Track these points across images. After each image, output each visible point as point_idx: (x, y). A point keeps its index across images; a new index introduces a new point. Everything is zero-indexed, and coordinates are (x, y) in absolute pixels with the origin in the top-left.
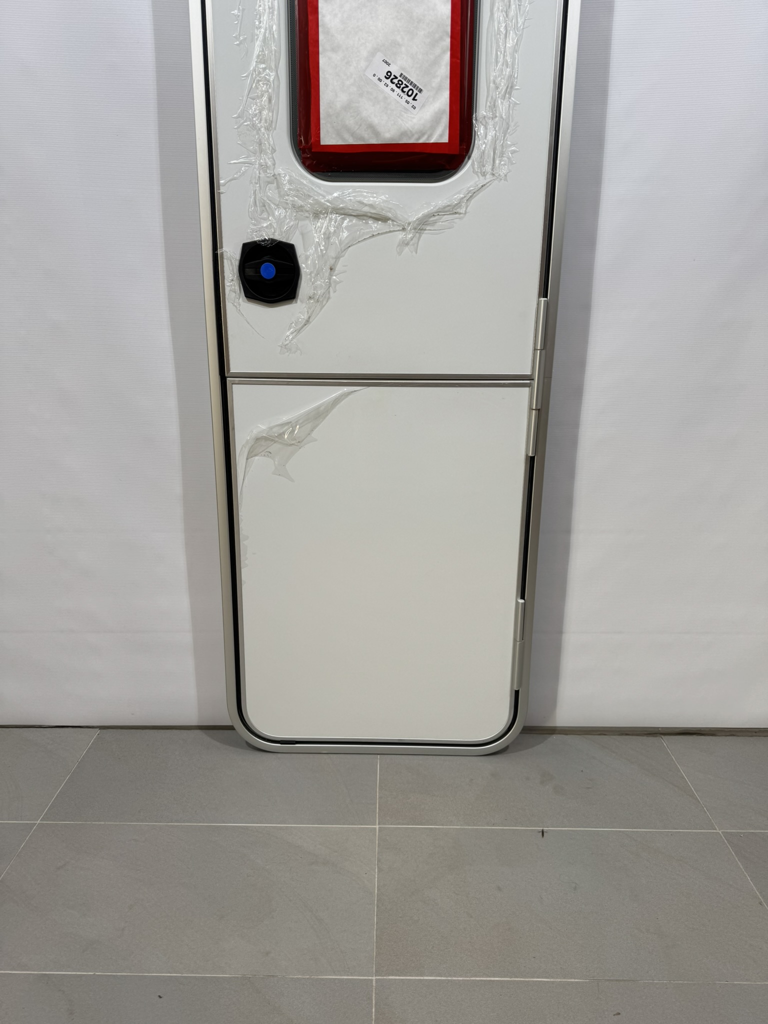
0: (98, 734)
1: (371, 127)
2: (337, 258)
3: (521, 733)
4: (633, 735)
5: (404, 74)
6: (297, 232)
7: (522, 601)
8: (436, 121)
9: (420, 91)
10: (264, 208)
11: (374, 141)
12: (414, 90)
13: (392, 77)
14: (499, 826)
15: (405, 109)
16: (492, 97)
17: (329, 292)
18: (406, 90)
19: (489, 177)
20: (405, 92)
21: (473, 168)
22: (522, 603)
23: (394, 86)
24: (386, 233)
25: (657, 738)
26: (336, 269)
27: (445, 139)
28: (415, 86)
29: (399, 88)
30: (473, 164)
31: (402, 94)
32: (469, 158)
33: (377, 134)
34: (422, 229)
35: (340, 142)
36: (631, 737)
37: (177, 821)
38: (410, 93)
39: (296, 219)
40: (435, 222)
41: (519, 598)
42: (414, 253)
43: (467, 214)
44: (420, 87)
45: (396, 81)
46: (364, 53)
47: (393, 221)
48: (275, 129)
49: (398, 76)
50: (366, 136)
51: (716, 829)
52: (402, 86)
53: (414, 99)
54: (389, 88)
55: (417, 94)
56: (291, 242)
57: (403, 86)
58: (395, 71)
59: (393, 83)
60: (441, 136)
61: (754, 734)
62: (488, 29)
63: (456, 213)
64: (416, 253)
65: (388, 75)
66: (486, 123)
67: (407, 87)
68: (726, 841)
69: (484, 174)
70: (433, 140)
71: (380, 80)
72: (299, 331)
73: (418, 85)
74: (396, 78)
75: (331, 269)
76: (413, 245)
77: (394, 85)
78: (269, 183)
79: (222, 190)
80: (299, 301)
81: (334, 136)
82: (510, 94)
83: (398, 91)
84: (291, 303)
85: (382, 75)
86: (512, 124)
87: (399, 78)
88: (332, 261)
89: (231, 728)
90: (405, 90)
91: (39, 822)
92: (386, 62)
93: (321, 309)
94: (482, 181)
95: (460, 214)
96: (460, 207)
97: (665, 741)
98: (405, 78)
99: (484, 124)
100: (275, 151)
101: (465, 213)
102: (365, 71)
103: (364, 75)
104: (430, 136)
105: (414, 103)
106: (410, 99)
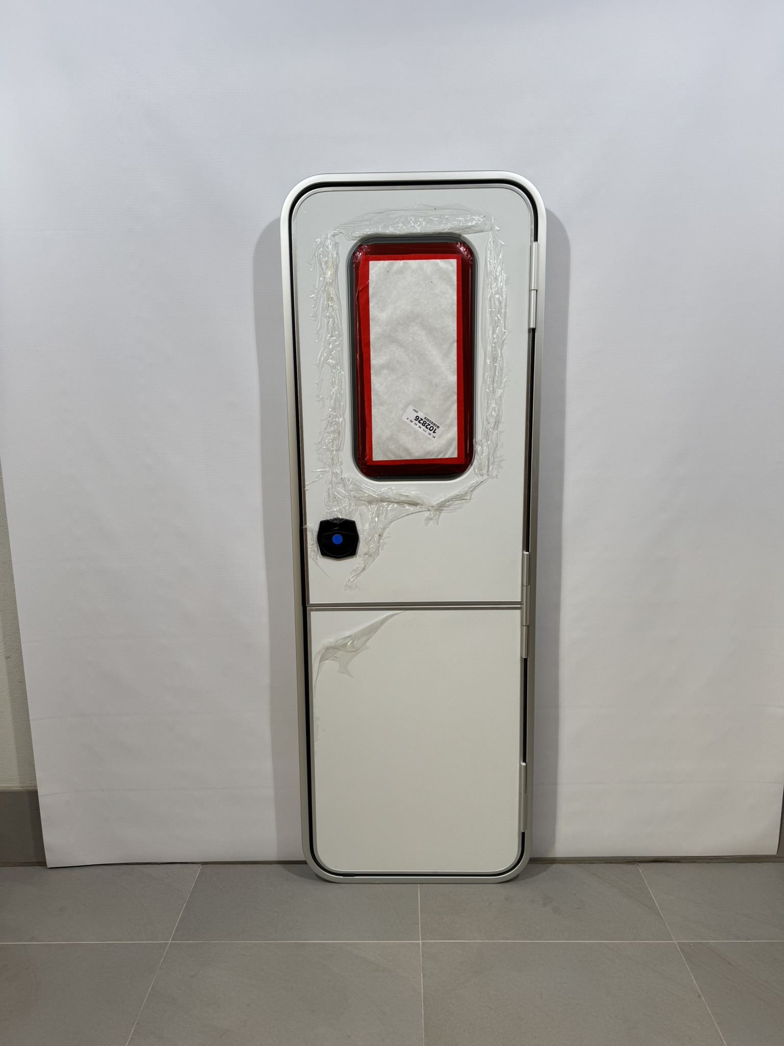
0: (201, 869)
1: (407, 450)
2: (384, 529)
3: (528, 863)
4: (615, 863)
5: (427, 417)
6: (357, 514)
7: (524, 764)
8: (449, 444)
9: (438, 427)
10: (335, 499)
11: (408, 458)
12: (434, 427)
13: (420, 419)
14: (511, 940)
15: (428, 438)
16: (486, 428)
17: (379, 550)
18: (429, 427)
19: (485, 477)
20: (427, 428)
21: (475, 471)
22: (524, 766)
23: (421, 425)
24: (417, 512)
25: (635, 865)
26: (384, 536)
27: (455, 455)
28: (434, 424)
29: (424, 426)
30: (474, 469)
31: (426, 429)
32: (472, 465)
33: (410, 454)
34: (442, 510)
35: (386, 459)
36: (614, 865)
37: (272, 940)
38: (431, 429)
39: (356, 505)
40: (450, 505)
41: (522, 761)
42: (436, 525)
43: (472, 500)
44: (438, 425)
45: (422, 422)
46: (401, 406)
47: (421, 505)
48: (343, 450)
49: (423, 419)
50: (403, 455)
51: (673, 940)
52: (426, 425)
53: (434, 432)
54: (417, 426)
55: (436, 429)
56: (353, 520)
57: (427, 424)
58: (421, 415)
59: (420, 423)
60: (453, 453)
61: (711, 861)
62: (481, 388)
63: (464, 499)
64: (438, 524)
65: (417, 418)
66: (482, 444)
67: (429, 425)
68: (679, 950)
69: (482, 475)
70: (447, 456)
71: (411, 421)
72: (358, 575)
73: (436, 424)
74: (422, 420)
75: (380, 536)
76: (436, 519)
77: (421, 424)
78: (338, 483)
79: (307, 488)
80: (358, 556)
81: (382, 455)
82: (498, 426)
83: (424, 428)
84: (352, 558)
85: (413, 418)
86: (500, 444)
87: (424, 420)
88: (380, 531)
89: (304, 863)
90: (428, 427)
91: (170, 941)
92: (415, 411)
93: (373, 561)
94: (480, 479)
95: (467, 500)
96: (467, 496)
97: (641, 868)
98: (428, 420)
99: (481, 444)
100: (342, 464)
101: (470, 499)
102: (402, 416)
103: (401, 419)
104: (445, 454)
105: (434, 434)
106: (431, 432)
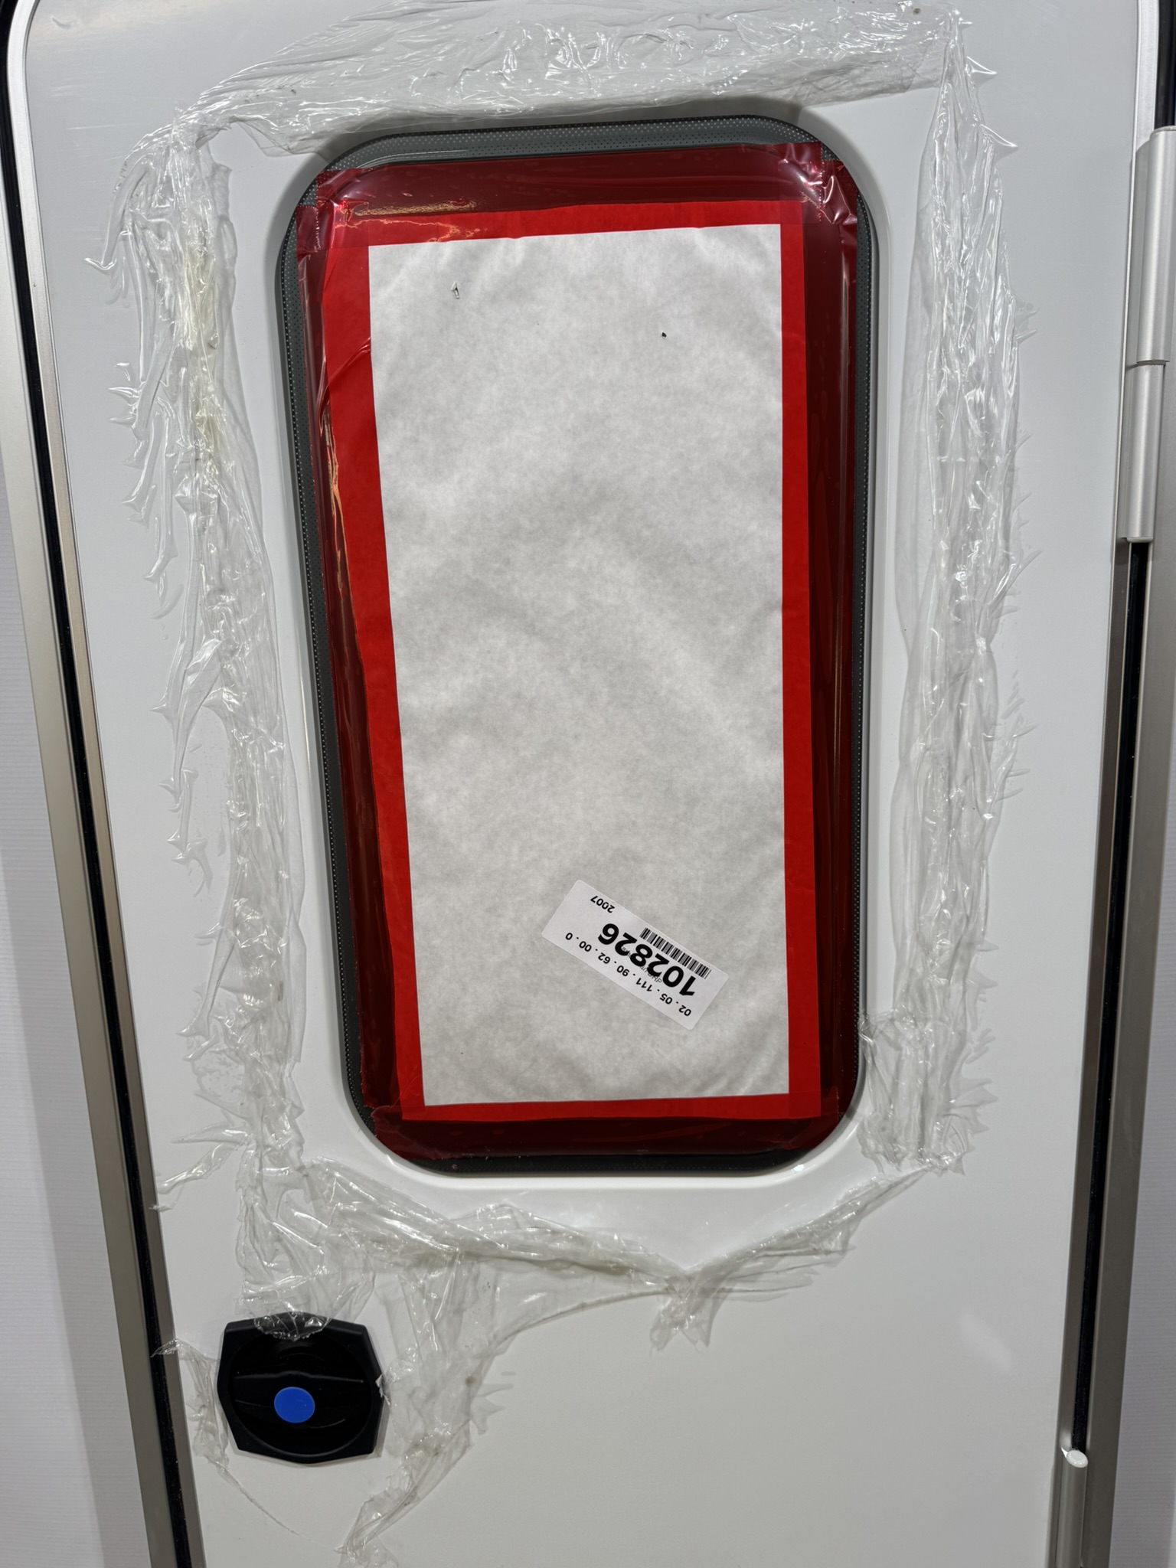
1: (568, 1065)
2: (486, 1357)
5: (654, 930)
6: (373, 1302)
8: (753, 1041)
9: (703, 971)
10: (278, 1246)
11: (575, 1095)
12: (685, 969)
13: (620, 938)
15: (660, 1015)
16: (912, 971)
17: (467, 1433)
18: (661, 969)
19: (908, 1169)
20: (658, 975)
21: (864, 1144)
23: (626, 961)
24: (622, 1298)
26: (485, 1382)
27: (781, 1085)
28: (686, 960)
29: (641, 964)
30: (861, 1136)
31: (650, 980)
32: (851, 1115)
33: (584, 1080)
34: (723, 1290)
35: (480, 1099)
38: (673, 977)
39: (366, 1270)
40: (757, 1274)
42: (701, 1344)
43: (849, 1254)
44: (701, 961)
45: (631, 948)
46: (539, 885)
47: (637, 1270)
48: (298, 1059)
49: (636, 935)
50: (553, 1085)
52: (649, 961)
53: (685, 992)
54: (612, 966)
55: (692, 980)
56: (357, 1322)
57: (653, 959)
58: (627, 922)
59: (625, 953)
60: (767, 1079)
63: (816, 1252)
64: (707, 1343)
65: (609, 934)
66: (898, 1034)
67: (664, 961)
69: (895, 1158)
70: (743, 1091)
71: (585, 946)
72: (389, 1518)
73: (694, 957)
74: (632, 940)
75: (469, 1381)
76: (697, 1325)
77: (627, 958)
78: (288, 1186)
79: (162, 1201)
80: (384, 1452)
81: (461, 1083)
82: (967, 961)
83: (641, 973)
84: (364, 1458)
85: (592, 936)
86: (974, 1036)
87: (641, 941)
88: (471, 1365)
90: (657, 969)
92: (601, 903)
93: (447, 1470)
94: (890, 1173)
95: (828, 1252)
96: (828, 1236)
98: (659, 942)
99: (891, 1036)
100: (301, 1111)
101: (844, 1251)
102: (541, 928)
103: (540, 938)
104: (738, 1079)
105: (686, 1000)
106: (674, 992)
